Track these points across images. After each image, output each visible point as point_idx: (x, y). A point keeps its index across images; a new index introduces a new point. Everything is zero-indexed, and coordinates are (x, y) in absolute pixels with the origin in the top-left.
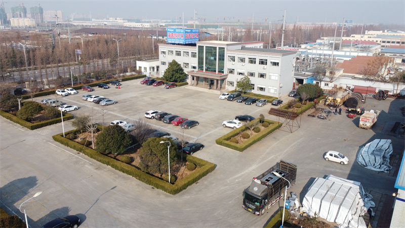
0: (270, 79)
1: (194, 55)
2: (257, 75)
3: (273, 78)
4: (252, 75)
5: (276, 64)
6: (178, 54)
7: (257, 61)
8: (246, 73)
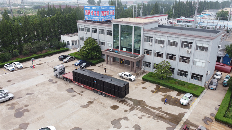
0: (194, 64)
1: (109, 33)
2: (177, 58)
3: (199, 64)
7: (179, 44)
8: (165, 56)
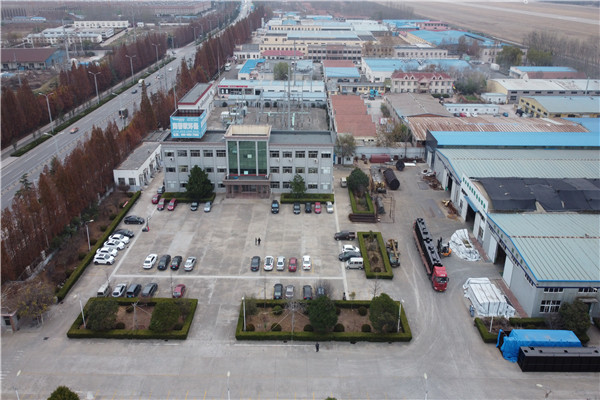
0: (322, 173)
1: (221, 154)
2: (307, 171)
3: (325, 171)
4: (301, 171)
5: (328, 156)
6: (195, 154)
7: (307, 154)
8: (294, 170)
